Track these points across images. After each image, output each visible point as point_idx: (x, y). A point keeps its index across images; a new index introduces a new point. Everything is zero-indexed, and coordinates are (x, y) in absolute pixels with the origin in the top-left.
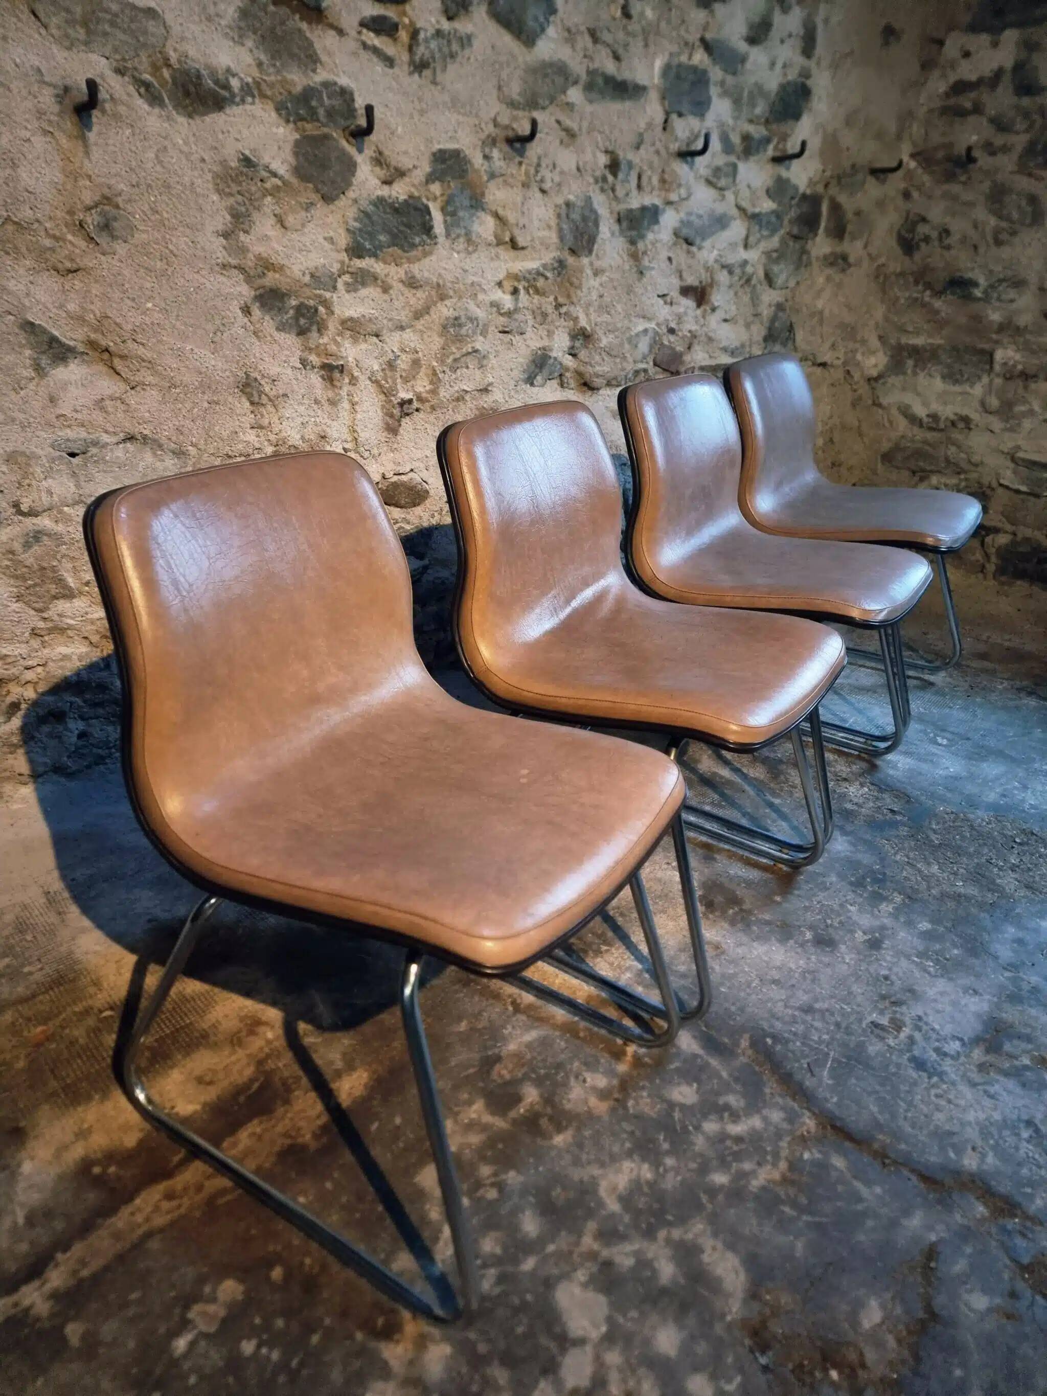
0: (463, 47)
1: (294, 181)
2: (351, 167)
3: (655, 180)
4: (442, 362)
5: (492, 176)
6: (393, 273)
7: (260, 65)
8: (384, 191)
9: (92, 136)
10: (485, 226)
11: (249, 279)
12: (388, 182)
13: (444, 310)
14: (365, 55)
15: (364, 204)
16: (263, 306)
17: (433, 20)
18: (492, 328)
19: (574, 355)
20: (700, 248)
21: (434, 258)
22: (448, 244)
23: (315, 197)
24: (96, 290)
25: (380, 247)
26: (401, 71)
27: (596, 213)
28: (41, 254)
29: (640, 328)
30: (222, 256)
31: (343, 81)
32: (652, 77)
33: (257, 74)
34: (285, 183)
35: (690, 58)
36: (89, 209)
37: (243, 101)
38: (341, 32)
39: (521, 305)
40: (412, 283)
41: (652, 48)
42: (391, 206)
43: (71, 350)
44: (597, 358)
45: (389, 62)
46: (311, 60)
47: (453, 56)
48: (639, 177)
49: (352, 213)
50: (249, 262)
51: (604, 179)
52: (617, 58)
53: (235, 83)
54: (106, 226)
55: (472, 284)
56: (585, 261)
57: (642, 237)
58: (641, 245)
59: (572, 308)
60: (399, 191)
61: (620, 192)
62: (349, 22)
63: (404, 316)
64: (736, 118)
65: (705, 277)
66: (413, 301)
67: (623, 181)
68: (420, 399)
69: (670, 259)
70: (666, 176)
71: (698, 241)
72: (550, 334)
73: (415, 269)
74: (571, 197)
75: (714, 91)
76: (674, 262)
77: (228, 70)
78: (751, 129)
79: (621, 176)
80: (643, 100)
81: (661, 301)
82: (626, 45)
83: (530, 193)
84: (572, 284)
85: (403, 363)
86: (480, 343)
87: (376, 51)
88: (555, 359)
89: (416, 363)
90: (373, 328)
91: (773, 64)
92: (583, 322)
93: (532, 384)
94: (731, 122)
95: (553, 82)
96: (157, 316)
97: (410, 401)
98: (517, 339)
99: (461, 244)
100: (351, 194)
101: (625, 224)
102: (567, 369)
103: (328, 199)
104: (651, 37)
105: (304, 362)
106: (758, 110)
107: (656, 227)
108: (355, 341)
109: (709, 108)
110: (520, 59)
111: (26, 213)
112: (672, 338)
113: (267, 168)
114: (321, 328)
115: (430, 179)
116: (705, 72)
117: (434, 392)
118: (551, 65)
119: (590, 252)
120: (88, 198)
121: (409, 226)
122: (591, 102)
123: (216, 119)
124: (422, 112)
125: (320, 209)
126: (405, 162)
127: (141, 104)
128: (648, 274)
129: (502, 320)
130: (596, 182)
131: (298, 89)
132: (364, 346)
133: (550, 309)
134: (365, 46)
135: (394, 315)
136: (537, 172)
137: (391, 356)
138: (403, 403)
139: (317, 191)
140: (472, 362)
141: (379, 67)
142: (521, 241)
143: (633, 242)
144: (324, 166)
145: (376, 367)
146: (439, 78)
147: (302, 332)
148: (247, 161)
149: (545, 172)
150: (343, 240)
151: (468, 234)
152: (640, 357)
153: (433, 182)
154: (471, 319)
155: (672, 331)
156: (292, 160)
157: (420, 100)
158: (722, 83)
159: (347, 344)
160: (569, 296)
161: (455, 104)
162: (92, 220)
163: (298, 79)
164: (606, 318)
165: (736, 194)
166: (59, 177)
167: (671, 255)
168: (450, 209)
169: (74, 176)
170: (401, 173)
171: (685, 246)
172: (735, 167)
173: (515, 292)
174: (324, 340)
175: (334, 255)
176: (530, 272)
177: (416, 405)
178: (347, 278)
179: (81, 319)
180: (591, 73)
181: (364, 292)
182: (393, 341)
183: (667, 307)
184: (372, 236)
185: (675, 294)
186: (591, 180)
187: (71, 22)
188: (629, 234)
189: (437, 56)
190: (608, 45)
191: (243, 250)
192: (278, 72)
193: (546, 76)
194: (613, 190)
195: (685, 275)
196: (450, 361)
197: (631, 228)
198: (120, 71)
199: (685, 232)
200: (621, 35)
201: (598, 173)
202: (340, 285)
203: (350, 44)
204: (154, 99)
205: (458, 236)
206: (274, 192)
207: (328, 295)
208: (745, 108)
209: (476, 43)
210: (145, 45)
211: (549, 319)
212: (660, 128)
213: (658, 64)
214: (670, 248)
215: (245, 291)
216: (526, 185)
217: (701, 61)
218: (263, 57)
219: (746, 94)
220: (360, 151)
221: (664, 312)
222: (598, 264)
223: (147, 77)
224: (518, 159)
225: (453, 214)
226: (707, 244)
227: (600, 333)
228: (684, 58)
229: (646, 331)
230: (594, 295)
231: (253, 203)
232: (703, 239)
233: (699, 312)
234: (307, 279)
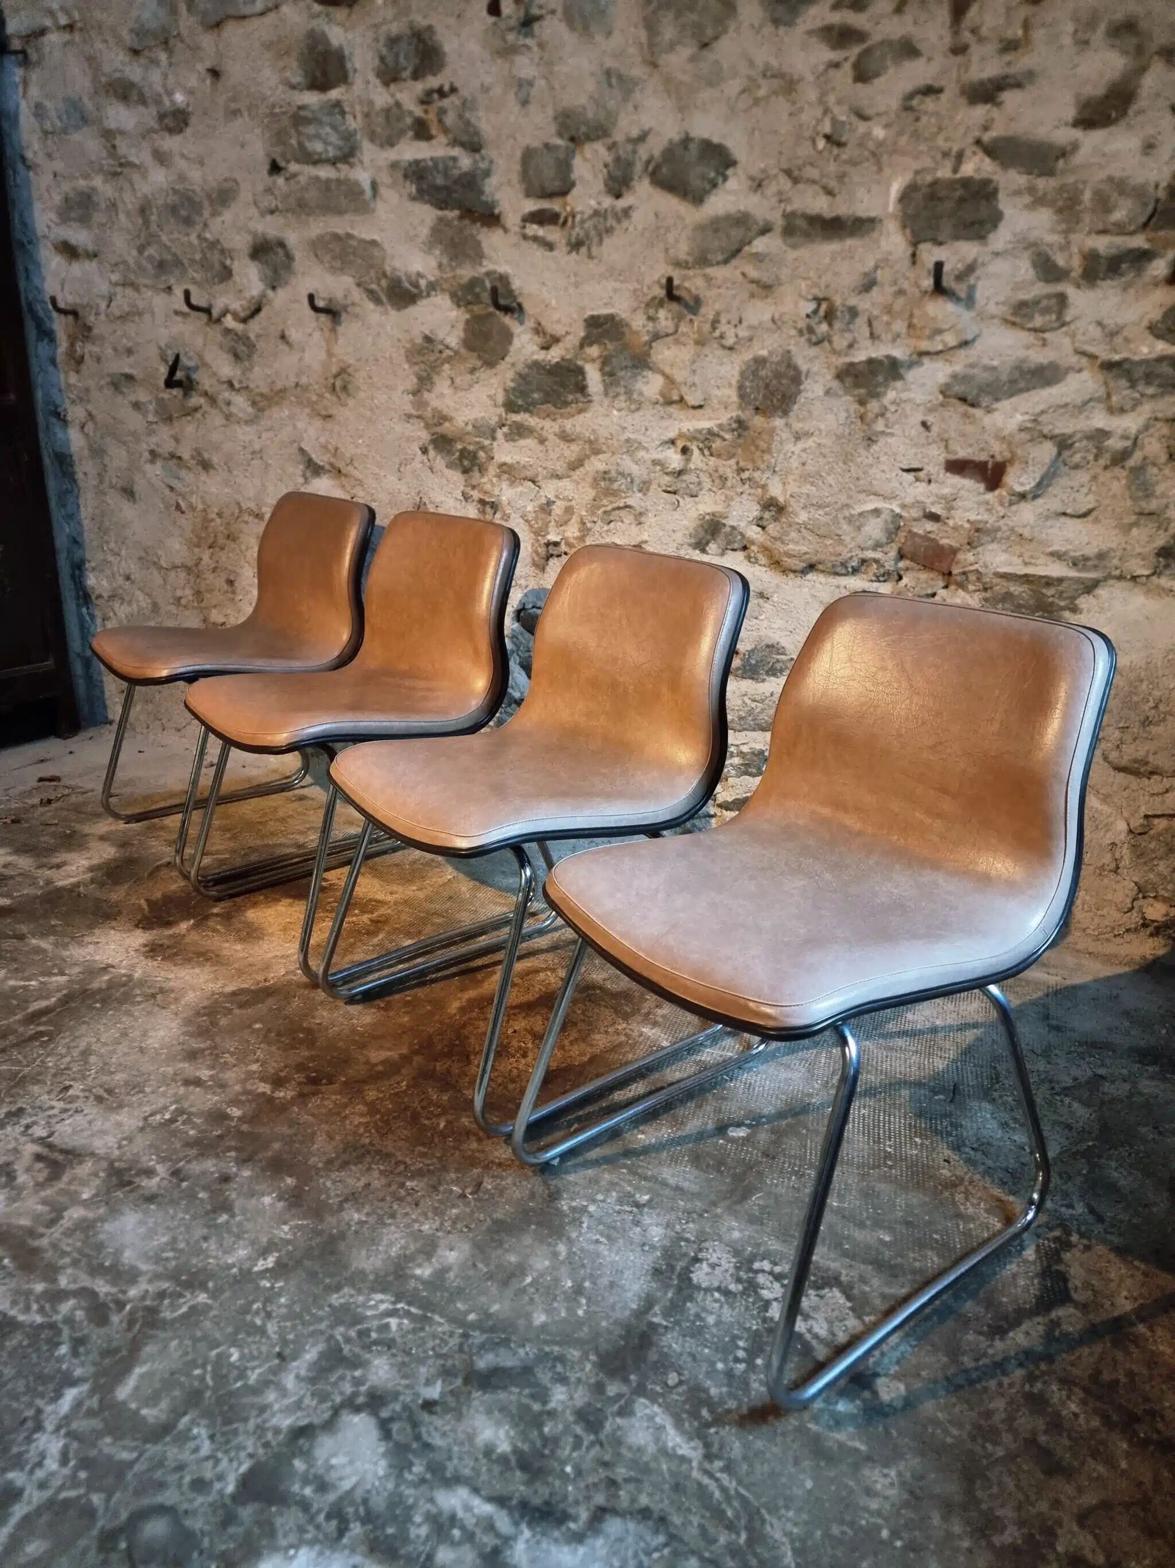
0: (619, 221)
1: (463, 351)
2: (508, 337)
3: (899, 326)
4: (593, 514)
5: (656, 337)
6: (549, 427)
7: (440, 266)
8: (541, 356)
9: (340, 329)
10: (651, 385)
11: (427, 426)
12: (546, 348)
13: (597, 464)
14: (525, 244)
15: (520, 367)
16: (436, 448)
17: (593, 203)
18: (654, 486)
19: (763, 528)
20: (989, 411)
21: (588, 415)
22: (606, 402)
23: (479, 363)
24: (337, 428)
25: (534, 404)
26: (561, 253)
27: (796, 368)
28: (311, 404)
29: (870, 507)
30: (409, 409)
31: (503, 268)
32: (887, 204)
33: (437, 273)
34: (456, 353)
35: (955, 170)
36: (336, 376)
37: (428, 295)
38: (506, 230)
39: (692, 466)
40: (565, 437)
41: (887, 171)
42: (544, 368)
43: (322, 468)
44: (793, 535)
45: (550, 246)
46: (478, 255)
47: (609, 231)
48: (870, 324)
49: (510, 374)
50: (428, 413)
51: (811, 330)
52: (829, 193)
53: (423, 283)
54: (345, 388)
55: (628, 441)
56: (778, 422)
57: (877, 396)
58: (873, 406)
59: (757, 475)
60: (555, 355)
61: (840, 342)
62: (512, 219)
63: (560, 467)
64: (1067, 232)
65: (998, 450)
66: (567, 453)
67: (842, 331)
68: (568, 544)
69: (924, 424)
70: (915, 321)
71: (985, 401)
72: (728, 499)
73: (568, 425)
74: (764, 353)
75: (1005, 204)
76: (935, 429)
77: (419, 275)
78: (1102, 244)
79: (838, 325)
80: (875, 235)
81: (910, 477)
82: (841, 177)
83: (706, 350)
84: (757, 447)
85: (558, 509)
86: (635, 499)
87: (535, 239)
88: (733, 528)
89: (569, 511)
90: (529, 474)
91: (1149, 147)
92: (776, 490)
93: (703, 551)
94: (1055, 238)
95: (728, 236)
96: (364, 450)
97: (556, 544)
98: (687, 502)
99: (621, 402)
100: (508, 359)
101: (849, 381)
102: (753, 543)
103: (490, 364)
104: (885, 158)
105: (466, 497)
106: (1118, 215)
107: (899, 384)
108: (512, 483)
109: (995, 226)
110: (688, 221)
111: (304, 380)
112: (930, 526)
113: (442, 342)
114: (482, 470)
115: (585, 342)
116: (986, 182)
117: (582, 538)
118: (728, 218)
119: (786, 413)
120: (334, 370)
121: (563, 385)
122: (794, 247)
123: (412, 310)
124: (577, 285)
125: (484, 374)
126: (559, 330)
127: (371, 306)
128: (882, 441)
129: (667, 479)
130: (801, 332)
131: (465, 280)
132: (520, 489)
133: (730, 473)
134: (525, 237)
135: (549, 464)
136: (714, 328)
137: (544, 501)
138: (548, 544)
139: (479, 357)
140: (628, 518)
141: (538, 253)
142: (692, 399)
143: (862, 402)
144: (487, 337)
145: (530, 508)
146: (595, 250)
147: (466, 471)
148: (428, 339)
149: (723, 327)
150: (500, 398)
151: (629, 393)
152: (870, 543)
153: (591, 345)
154: (622, 474)
155: (934, 517)
156: (462, 334)
157: (576, 275)
158: (1031, 190)
159: (505, 485)
160: (753, 461)
161: (612, 272)
162: (339, 383)
163: (466, 273)
164: (807, 489)
165: (1073, 336)
166: (323, 356)
167: (930, 419)
168: (607, 369)
169: (330, 354)
170: (556, 340)
171: (963, 408)
172: (1062, 299)
173: (685, 451)
174: (485, 480)
175: (493, 410)
176: (700, 431)
177: (563, 548)
178: (505, 429)
179: (325, 447)
180: (789, 217)
181: (523, 442)
182: (550, 489)
183: (922, 487)
184: (523, 394)
185: (934, 468)
186: (793, 332)
187: (333, 258)
188: (857, 391)
189: (593, 233)
190: (814, 182)
191: (424, 404)
192: (453, 269)
193: (716, 231)
194: (830, 342)
195: (954, 446)
196: (600, 512)
197: (857, 385)
198: (359, 285)
199: (958, 389)
200: (832, 167)
201: (802, 324)
202: (499, 434)
203: (513, 238)
204: (377, 301)
205: (617, 395)
206: (449, 360)
207: (487, 442)
208: (1087, 218)
209: (635, 215)
210: (372, 266)
211: (729, 484)
212: (907, 262)
213: (896, 188)
214: (931, 410)
215: (425, 436)
216: (700, 343)
217: (978, 170)
218: (445, 261)
219: (1087, 196)
220: (522, 323)
221: (917, 491)
222: (798, 426)
223: (374, 286)
224: (690, 316)
225: (611, 374)
226: (1005, 405)
227: (794, 506)
228: (945, 172)
229: (877, 512)
230: (794, 463)
231: (434, 368)
232: (997, 400)
233: (990, 496)
234: (470, 428)
